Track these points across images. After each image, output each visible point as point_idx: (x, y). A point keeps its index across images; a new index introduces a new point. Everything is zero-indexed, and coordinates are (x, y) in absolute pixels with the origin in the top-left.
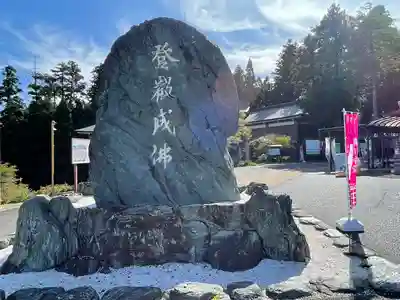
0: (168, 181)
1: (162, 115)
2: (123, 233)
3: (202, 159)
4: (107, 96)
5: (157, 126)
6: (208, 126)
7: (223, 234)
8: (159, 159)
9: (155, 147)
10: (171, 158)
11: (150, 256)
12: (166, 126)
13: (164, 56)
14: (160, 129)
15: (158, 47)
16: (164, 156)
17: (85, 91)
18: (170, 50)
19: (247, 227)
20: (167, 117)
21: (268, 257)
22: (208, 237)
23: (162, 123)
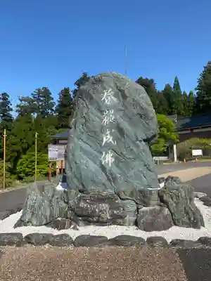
0: (111, 174)
1: (108, 132)
2: (85, 205)
5: (105, 140)
8: (106, 160)
9: (104, 153)
10: (113, 160)
11: (101, 220)
12: (111, 140)
13: (109, 97)
14: (106, 142)
15: (106, 91)
16: (109, 158)
17: (54, 108)
18: (113, 93)
20: (111, 134)
21: (176, 225)
22: (137, 210)
23: (107, 138)
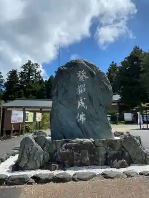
0: (85, 130)
1: (81, 100)
3: (98, 119)
4: (57, 91)
6: (101, 105)
7: (114, 152)
8: (80, 119)
9: (78, 114)
10: (85, 119)
11: (83, 162)
12: (83, 105)
13: (82, 76)
14: (80, 106)
15: (80, 72)
16: (82, 118)
18: (85, 73)
19: (123, 149)
20: (83, 101)
21: (133, 163)
22: (107, 154)
23: (81, 103)
